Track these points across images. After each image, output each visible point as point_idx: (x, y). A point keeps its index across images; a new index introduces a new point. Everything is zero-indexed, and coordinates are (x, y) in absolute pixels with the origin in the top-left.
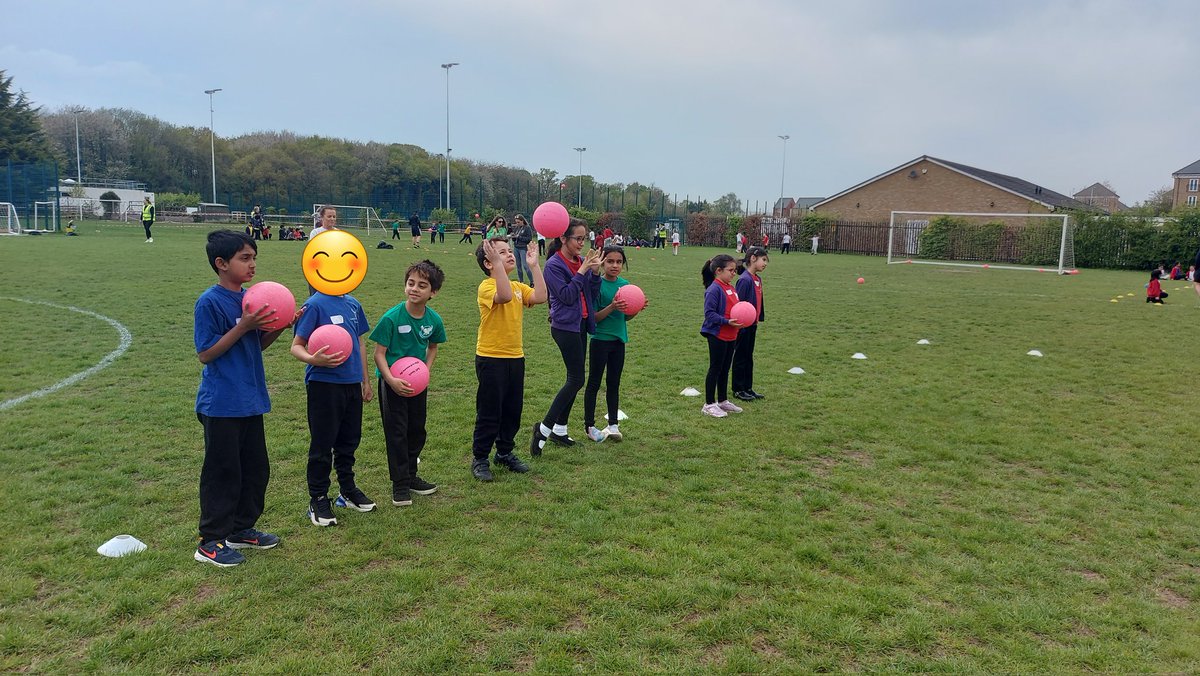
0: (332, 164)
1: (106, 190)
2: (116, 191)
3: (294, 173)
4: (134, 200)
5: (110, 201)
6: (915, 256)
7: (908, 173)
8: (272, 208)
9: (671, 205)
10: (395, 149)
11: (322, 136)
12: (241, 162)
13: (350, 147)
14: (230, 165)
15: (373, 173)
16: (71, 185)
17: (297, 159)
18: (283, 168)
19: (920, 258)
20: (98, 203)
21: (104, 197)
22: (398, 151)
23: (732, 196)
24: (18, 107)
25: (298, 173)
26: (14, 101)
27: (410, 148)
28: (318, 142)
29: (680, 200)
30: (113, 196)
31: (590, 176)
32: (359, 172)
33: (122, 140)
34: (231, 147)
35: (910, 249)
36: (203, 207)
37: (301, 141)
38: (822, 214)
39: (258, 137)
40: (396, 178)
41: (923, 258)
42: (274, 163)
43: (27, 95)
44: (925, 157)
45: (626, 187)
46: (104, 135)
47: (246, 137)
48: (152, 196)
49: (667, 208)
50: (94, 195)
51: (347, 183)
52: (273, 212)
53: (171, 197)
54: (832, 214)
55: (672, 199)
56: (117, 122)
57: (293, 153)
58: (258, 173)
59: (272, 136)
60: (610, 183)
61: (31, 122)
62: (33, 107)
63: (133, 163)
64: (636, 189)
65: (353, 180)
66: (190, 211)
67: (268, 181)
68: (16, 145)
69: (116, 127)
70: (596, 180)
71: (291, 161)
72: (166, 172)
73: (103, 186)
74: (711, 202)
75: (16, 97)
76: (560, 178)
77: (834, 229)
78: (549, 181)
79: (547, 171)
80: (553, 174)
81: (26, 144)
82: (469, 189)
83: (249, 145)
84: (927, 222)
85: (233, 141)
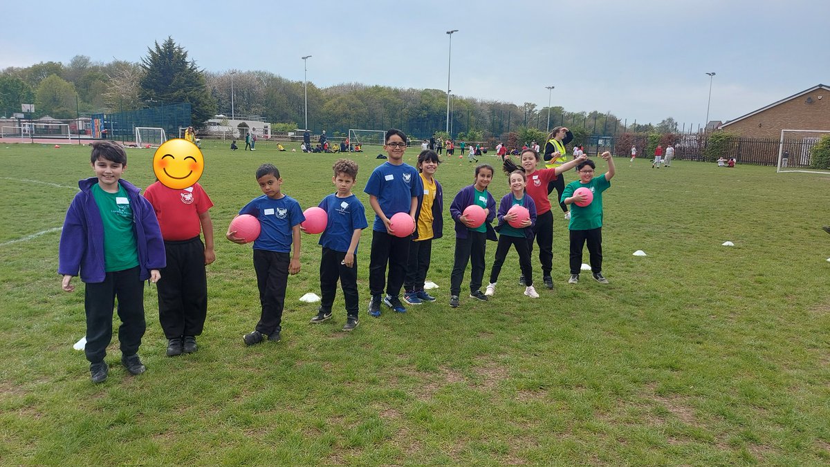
0: (385, 102)
1: (241, 122)
2: (247, 122)
3: (361, 110)
4: (257, 127)
5: (243, 127)
6: (807, 167)
7: (805, 99)
8: (337, 132)
9: (622, 127)
10: (426, 93)
11: (381, 85)
12: (329, 103)
13: (397, 93)
14: (322, 104)
15: (411, 109)
16: (221, 118)
17: (362, 101)
18: (354, 106)
19: (811, 168)
20: (236, 130)
21: (240, 126)
22: (428, 94)
23: (670, 120)
24: (191, 70)
25: (364, 110)
26: (189, 66)
27: (436, 91)
28: (377, 89)
29: (629, 124)
30: (245, 125)
31: (561, 107)
32: (402, 109)
33: (261, 90)
34: (324, 94)
35: (804, 161)
36: (297, 132)
37: (367, 89)
38: (728, 133)
39: (341, 87)
40: (425, 113)
41: (814, 168)
42: (348, 104)
43: (196, 63)
44: (821, 85)
45: (588, 114)
46: (251, 88)
47: (334, 88)
48: (269, 125)
49: (618, 129)
50: (234, 124)
51: (393, 116)
52: (338, 135)
53: (280, 126)
54: (737, 133)
55: (623, 123)
56: (259, 79)
57: (360, 97)
58: (339, 110)
59: (350, 86)
60: (576, 111)
61: (198, 79)
62: (199, 70)
63: (267, 105)
64: (595, 116)
65: (398, 114)
66: (290, 134)
67: (345, 115)
68: (188, 93)
69: (258, 83)
70: (565, 110)
71: (359, 102)
72: (285, 111)
73: (240, 119)
74: (655, 124)
75: (190, 64)
76: (538, 109)
77: (737, 144)
78: (530, 111)
79: (529, 104)
80: (534, 106)
81: (194, 93)
82: (473, 118)
83: (334, 93)
84: (819, 140)
85: (326, 90)
